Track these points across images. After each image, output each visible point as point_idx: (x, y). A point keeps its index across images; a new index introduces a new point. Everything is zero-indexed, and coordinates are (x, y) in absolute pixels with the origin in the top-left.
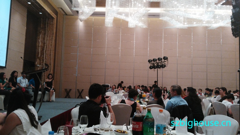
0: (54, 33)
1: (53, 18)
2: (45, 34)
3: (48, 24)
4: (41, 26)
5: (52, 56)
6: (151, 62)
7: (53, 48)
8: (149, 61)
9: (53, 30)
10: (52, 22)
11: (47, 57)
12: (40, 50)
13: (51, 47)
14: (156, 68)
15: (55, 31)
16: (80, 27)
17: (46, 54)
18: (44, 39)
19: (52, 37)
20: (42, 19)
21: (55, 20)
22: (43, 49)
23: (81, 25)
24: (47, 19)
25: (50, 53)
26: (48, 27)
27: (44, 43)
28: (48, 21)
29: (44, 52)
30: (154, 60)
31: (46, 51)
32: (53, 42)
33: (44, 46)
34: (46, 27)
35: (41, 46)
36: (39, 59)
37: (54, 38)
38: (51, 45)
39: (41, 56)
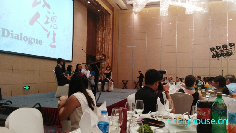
0: (111, 28)
1: (110, 14)
2: (103, 30)
3: (105, 20)
4: (99, 23)
5: (110, 50)
6: (214, 50)
7: (110, 43)
8: (211, 49)
9: (110, 25)
10: (109, 17)
11: (105, 51)
12: (99, 45)
13: (109, 42)
14: (220, 57)
15: (111, 27)
16: (134, 20)
17: (105, 48)
18: (103, 35)
19: (110, 32)
20: (100, 16)
21: (112, 15)
22: (102, 44)
23: (135, 18)
24: (105, 16)
25: (108, 47)
26: (105, 24)
27: (103, 39)
28: (105, 17)
29: (103, 47)
30: (217, 48)
31: (104, 45)
32: (111, 36)
33: (103, 41)
34: (104, 24)
35: (100, 42)
36: (99, 54)
37: (111, 33)
38: (109, 40)
39: (100, 50)
